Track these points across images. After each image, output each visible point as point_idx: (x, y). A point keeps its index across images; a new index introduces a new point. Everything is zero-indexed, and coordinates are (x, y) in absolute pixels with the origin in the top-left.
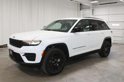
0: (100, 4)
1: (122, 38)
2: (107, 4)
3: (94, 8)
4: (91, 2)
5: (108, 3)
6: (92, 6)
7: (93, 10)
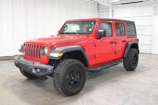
0: (121, 4)
1: (149, 47)
2: (130, 3)
3: (114, 9)
4: (110, 1)
5: (132, 3)
6: (112, 6)
7: (113, 11)
